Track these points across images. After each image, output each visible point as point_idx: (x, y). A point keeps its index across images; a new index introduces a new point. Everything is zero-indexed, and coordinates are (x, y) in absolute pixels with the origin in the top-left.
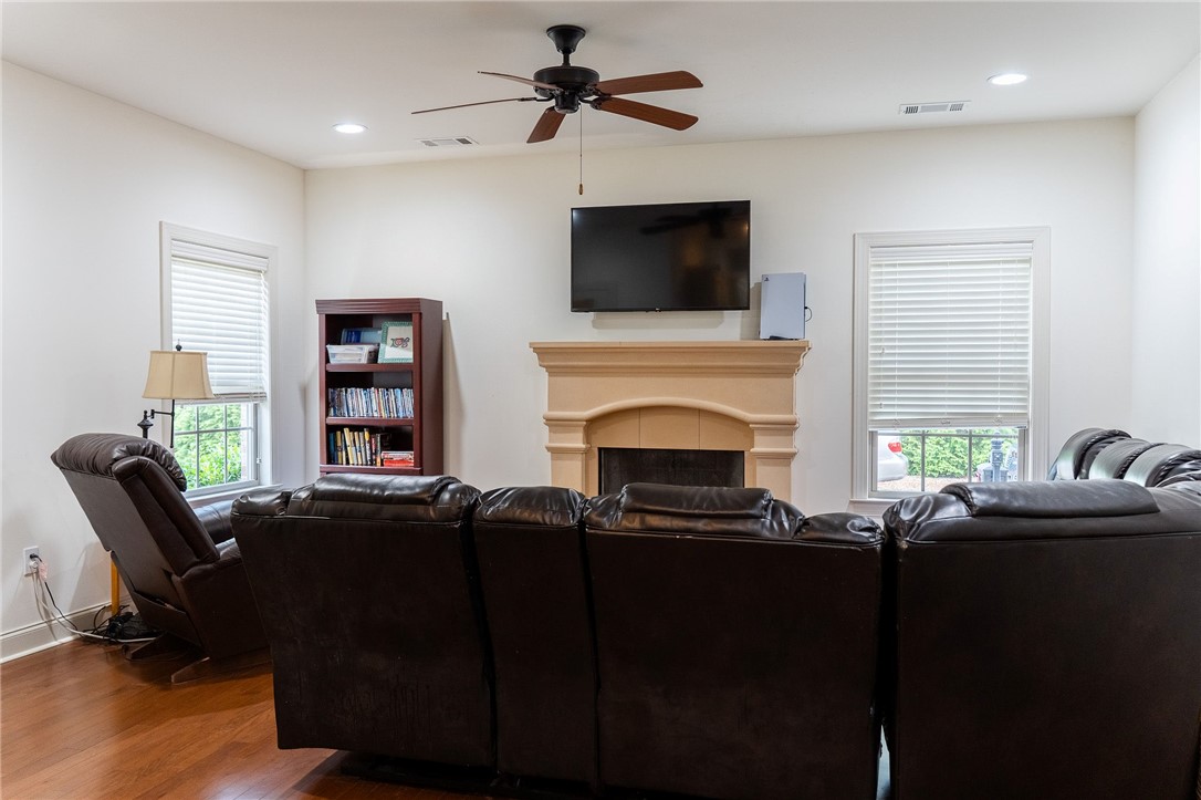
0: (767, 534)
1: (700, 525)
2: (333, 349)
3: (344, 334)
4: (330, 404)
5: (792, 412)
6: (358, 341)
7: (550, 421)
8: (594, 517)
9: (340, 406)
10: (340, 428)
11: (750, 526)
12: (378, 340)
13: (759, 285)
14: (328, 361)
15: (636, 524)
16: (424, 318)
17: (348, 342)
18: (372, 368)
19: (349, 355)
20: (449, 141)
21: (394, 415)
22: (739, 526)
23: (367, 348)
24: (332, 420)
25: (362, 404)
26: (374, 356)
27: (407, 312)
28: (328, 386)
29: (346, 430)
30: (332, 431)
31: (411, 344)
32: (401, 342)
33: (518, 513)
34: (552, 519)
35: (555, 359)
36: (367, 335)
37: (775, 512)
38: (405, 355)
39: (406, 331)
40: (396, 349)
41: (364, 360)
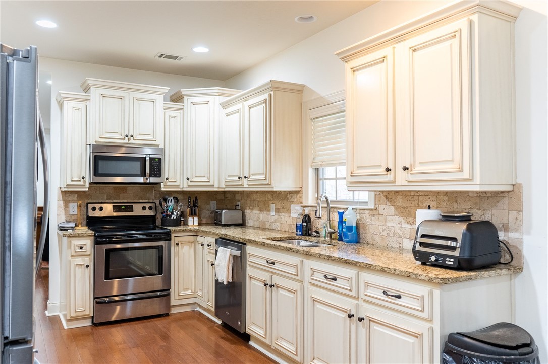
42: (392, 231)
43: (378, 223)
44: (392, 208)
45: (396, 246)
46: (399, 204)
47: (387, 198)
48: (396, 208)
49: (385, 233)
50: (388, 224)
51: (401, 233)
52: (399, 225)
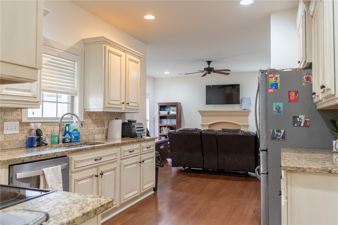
0: (240, 134)
1: (232, 133)
2: (161, 112)
3: (162, 109)
4: (160, 122)
5: (248, 123)
6: (165, 110)
7: (202, 125)
8: (218, 133)
9: (162, 122)
10: (162, 126)
11: (238, 133)
12: (169, 110)
13: (242, 100)
14: (160, 114)
15: (223, 133)
16: (178, 106)
17: (163, 110)
18: (168, 115)
19: (164, 113)
20: (183, 74)
21: (172, 124)
22: (237, 133)
23: (167, 112)
24: (161, 125)
25: (165, 122)
26: (169, 113)
27: (175, 105)
28: (160, 119)
29: (163, 127)
30: (161, 127)
31: (175, 111)
32: (174, 110)
33: (207, 132)
34: (212, 133)
35: (203, 113)
36: (166, 109)
37: (241, 131)
38: (175, 113)
39: (175, 108)
40: (173, 112)
41: (167, 114)
42: (91, 132)
43: (84, 129)
44: (91, 120)
45: (92, 139)
46: (94, 118)
47: (89, 116)
48: (93, 120)
49: (87, 134)
50: (89, 128)
51: (94, 132)
52: (94, 128)
